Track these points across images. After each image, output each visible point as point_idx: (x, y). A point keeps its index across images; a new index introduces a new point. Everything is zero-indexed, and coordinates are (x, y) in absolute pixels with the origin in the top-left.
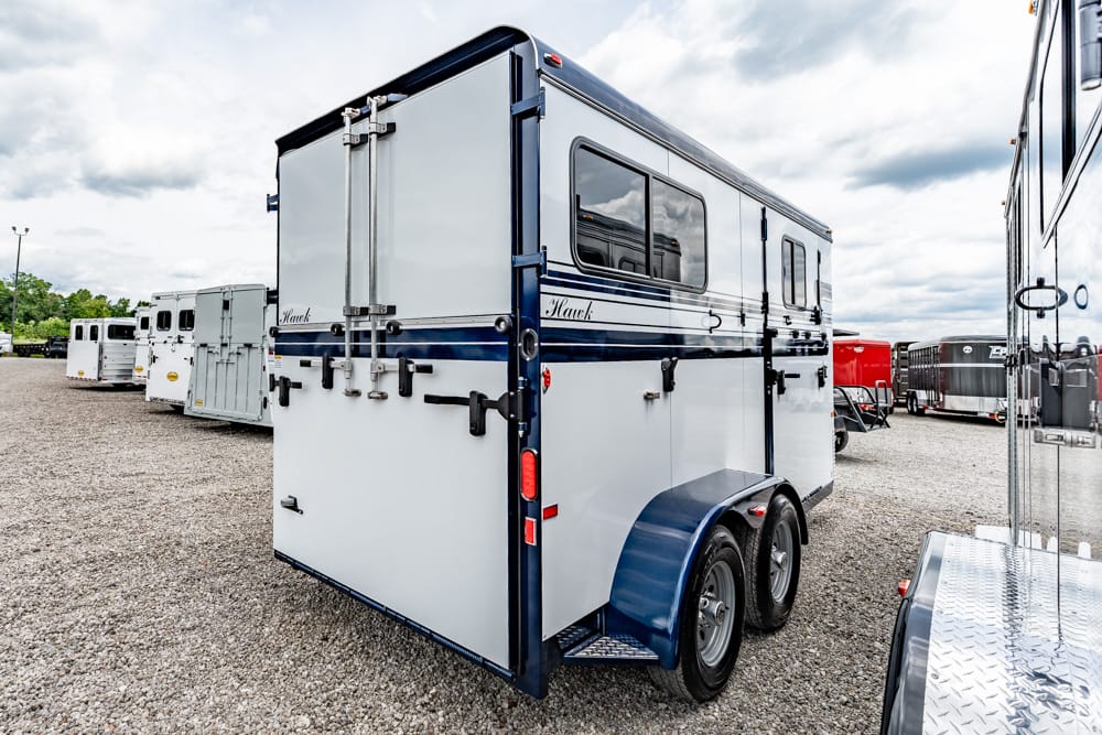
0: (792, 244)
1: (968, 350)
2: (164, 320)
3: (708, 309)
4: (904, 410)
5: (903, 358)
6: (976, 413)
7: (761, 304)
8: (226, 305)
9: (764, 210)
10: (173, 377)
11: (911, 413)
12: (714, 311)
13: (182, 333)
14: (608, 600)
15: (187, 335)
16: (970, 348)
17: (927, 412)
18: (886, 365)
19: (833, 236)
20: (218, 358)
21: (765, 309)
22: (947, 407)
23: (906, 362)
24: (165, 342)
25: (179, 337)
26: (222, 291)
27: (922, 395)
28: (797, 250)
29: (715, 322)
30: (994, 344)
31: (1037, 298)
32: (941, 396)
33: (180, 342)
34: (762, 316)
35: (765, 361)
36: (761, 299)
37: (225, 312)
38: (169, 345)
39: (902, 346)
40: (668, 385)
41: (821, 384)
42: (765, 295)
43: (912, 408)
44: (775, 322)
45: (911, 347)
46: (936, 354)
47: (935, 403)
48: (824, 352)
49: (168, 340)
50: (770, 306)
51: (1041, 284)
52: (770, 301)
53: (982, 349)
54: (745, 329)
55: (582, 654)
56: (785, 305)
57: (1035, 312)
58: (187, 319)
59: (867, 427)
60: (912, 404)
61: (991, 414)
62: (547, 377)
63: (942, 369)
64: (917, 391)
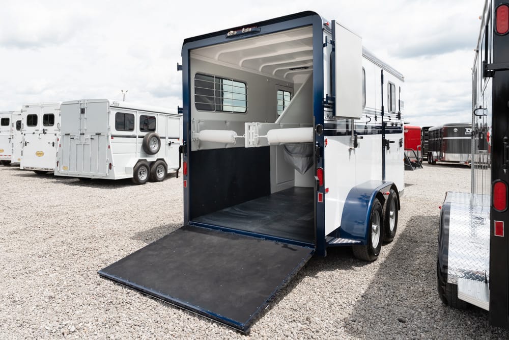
0: (391, 85)
1: (456, 130)
2: (32, 120)
3: (366, 115)
4: (427, 162)
5: (426, 135)
6: (458, 162)
7: (381, 111)
8: (83, 111)
9: (382, 71)
10: (40, 154)
11: (430, 163)
12: (368, 115)
13: (46, 128)
14: (340, 225)
15: (49, 129)
16: (456, 129)
17: (437, 162)
18: (418, 139)
19: (405, 79)
20: (77, 142)
21: (382, 114)
22: (446, 160)
23: (427, 137)
24: (34, 133)
25: (44, 130)
26: (78, 103)
27: (435, 154)
28: (393, 86)
29: (368, 120)
30: (466, 127)
31: (480, 112)
32: (444, 154)
33: (44, 133)
34: (381, 117)
35: (383, 136)
36: (381, 109)
37: (82, 115)
38: (36, 135)
39: (426, 129)
40: (356, 145)
41: (401, 146)
42: (383, 107)
43: (430, 161)
44: (386, 119)
45: (430, 129)
46: (441, 133)
47: (441, 157)
48: (401, 132)
49: (36, 132)
50: (384, 112)
51: (481, 108)
52: (384, 110)
53: (462, 129)
54: (377, 122)
55: (335, 243)
56: (389, 112)
57: (479, 117)
58: (49, 119)
59: (413, 168)
60: (430, 159)
61: (466, 162)
62: (326, 141)
63: (444, 140)
64: (433, 152)
